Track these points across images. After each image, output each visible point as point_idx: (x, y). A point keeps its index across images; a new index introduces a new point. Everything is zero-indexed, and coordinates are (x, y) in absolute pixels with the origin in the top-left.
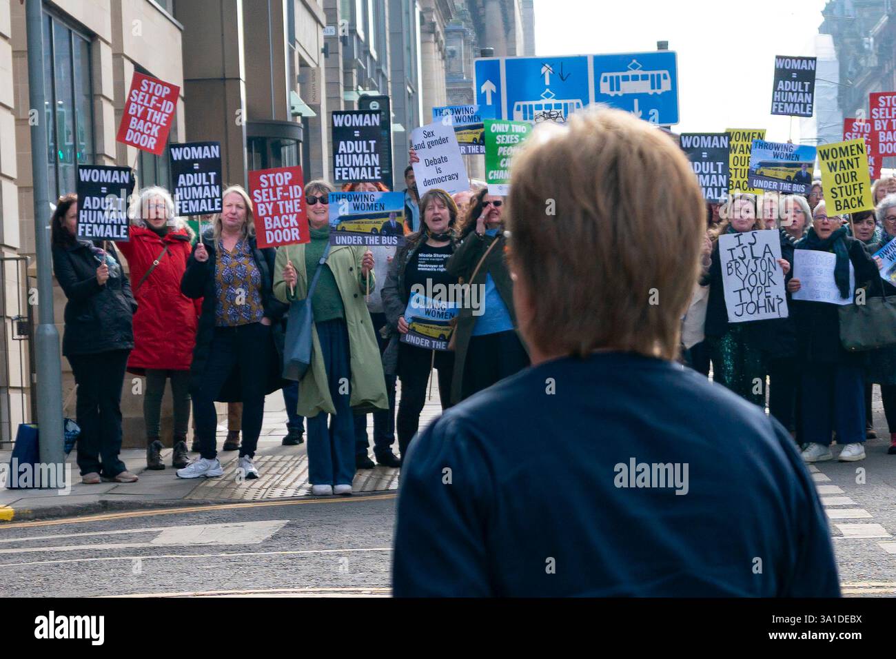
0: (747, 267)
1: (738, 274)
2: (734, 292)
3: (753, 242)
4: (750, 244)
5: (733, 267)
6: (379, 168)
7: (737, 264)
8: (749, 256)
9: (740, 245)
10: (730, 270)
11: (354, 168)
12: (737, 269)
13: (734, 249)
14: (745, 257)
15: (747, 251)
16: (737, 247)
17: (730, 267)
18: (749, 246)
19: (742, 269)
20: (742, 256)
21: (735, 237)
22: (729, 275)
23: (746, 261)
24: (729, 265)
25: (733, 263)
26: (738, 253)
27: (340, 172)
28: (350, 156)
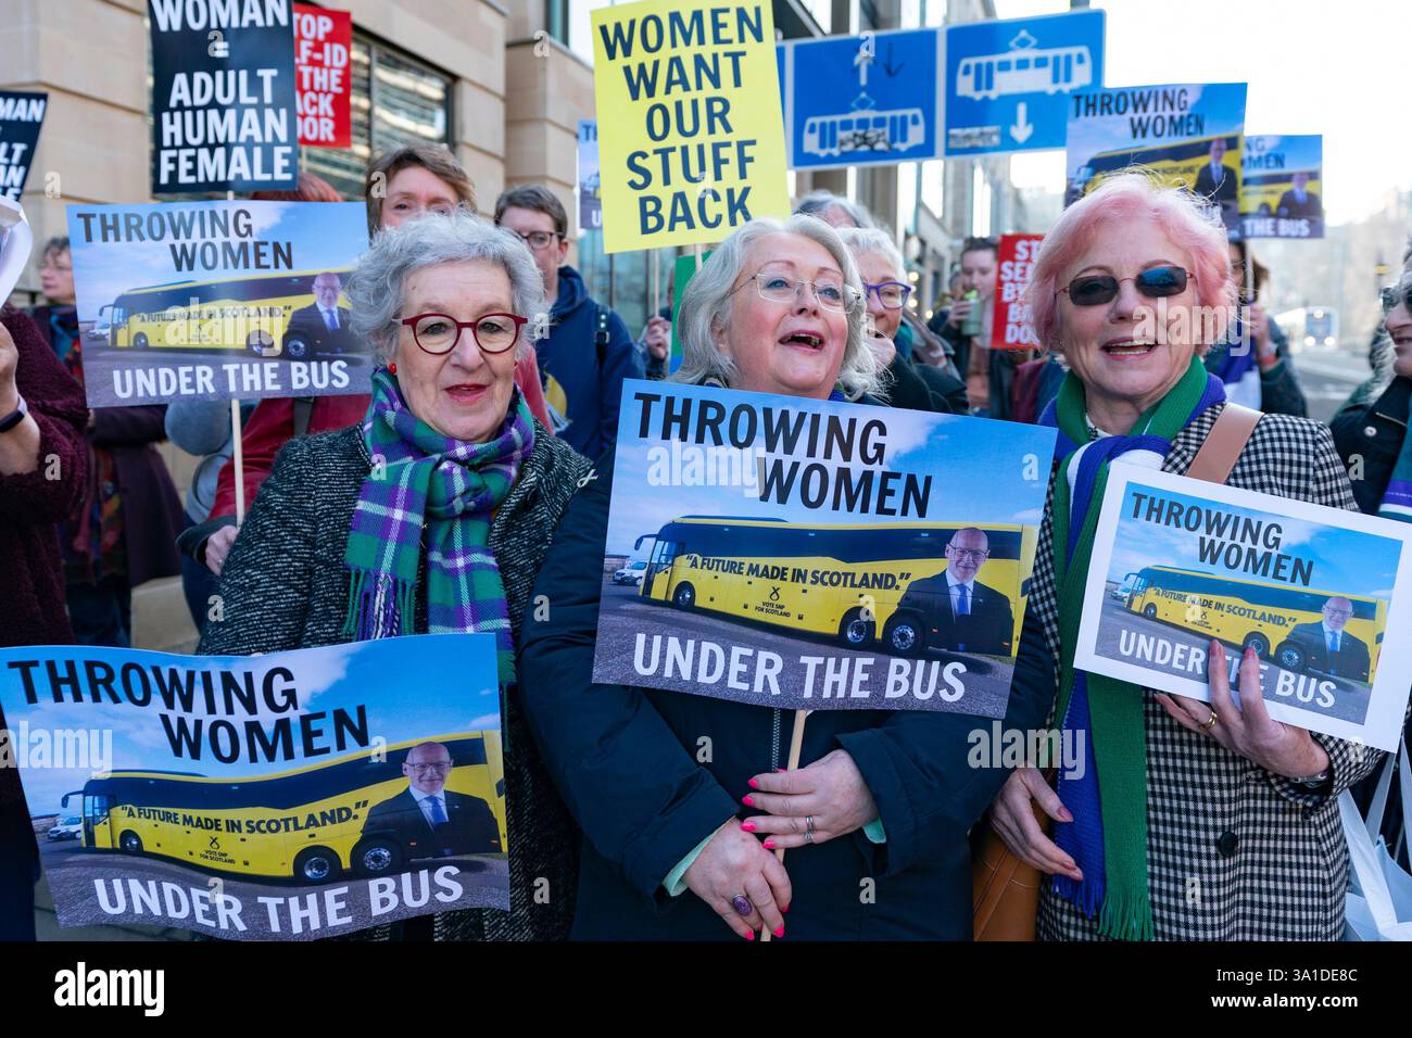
6: (288, 150)
11: (212, 149)
27: (174, 160)
28: (200, 114)
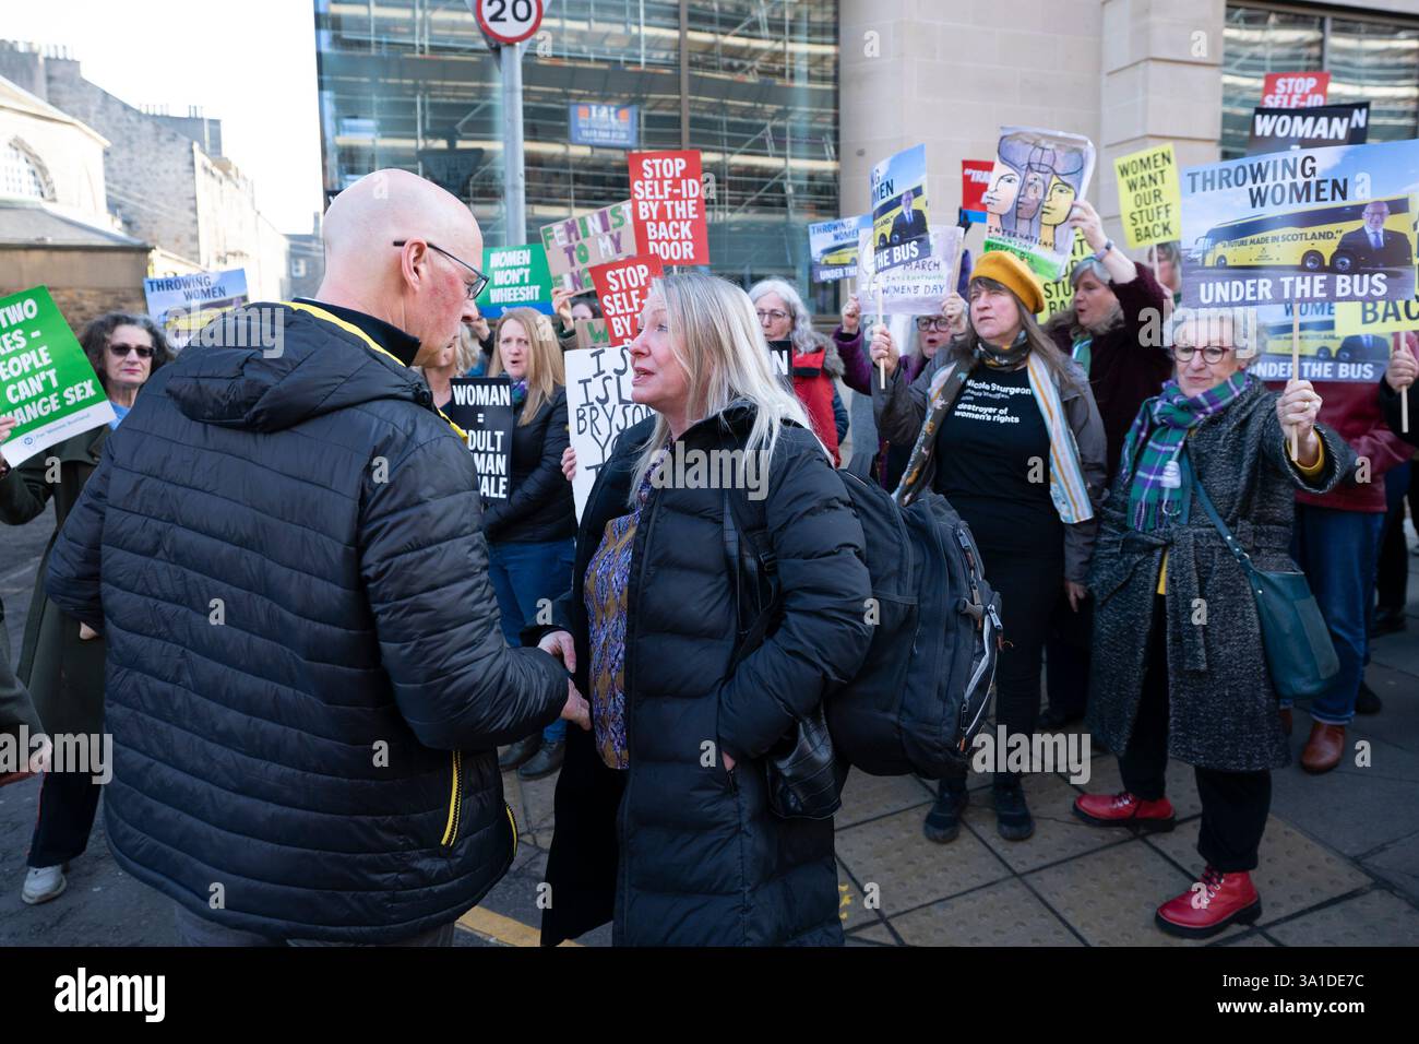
0: (610, 420)
1: (595, 432)
2: (588, 468)
3: (621, 367)
4: (616, 371)
5: (587, 418)
7: (594, 413)
8: (614, 399)
9: (600, 372)
10: (582, 422)
12: (593, 421)
13: (590, 380)
14: (606, 400)
15: (612, 385)
16: (595, 376)
17: (582, 418)
18: (614, 376)
19: (602, 422)
20: (602, 396)
21: (592, 355)
22: (580, 433)
23: (608, 407)
24: (581, 413)
25: (587, 409)
26: (596, 389)
